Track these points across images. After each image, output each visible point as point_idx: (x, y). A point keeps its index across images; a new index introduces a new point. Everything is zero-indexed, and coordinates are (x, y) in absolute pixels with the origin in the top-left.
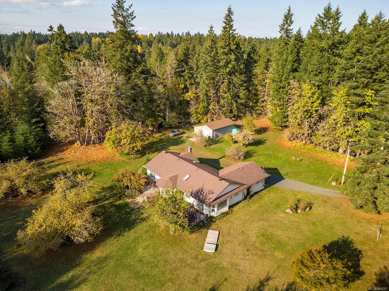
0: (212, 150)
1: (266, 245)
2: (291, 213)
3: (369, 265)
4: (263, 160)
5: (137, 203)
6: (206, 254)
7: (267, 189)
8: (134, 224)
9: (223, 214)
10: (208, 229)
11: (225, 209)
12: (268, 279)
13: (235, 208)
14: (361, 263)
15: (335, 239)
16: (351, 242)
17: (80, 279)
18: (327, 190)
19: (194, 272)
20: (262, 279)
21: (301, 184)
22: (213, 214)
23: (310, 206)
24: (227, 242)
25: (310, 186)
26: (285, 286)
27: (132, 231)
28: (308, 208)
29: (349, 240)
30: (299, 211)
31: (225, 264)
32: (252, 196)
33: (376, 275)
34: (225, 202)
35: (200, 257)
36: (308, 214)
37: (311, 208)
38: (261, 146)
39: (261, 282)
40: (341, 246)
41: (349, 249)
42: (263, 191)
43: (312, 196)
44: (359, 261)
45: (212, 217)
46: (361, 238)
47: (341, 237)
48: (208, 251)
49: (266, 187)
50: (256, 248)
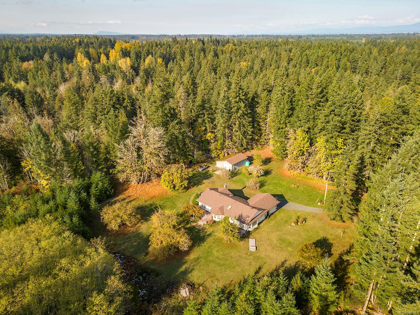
0: (235, 181)
1: (283, 245)
2: (295, 225)
3: (336, 250)
4: (272, 188)
5: (200, 226)
6: (252, 252)
7: (278, 211)
8: (204, 239)
9: (255, 229)
10: (249, 238)
11: (256, 226)
12: (286, 261)
13: (261, 225)
14: (332, 250)
15: (319, 238)
16: (327, 240)
17: (190, 269)
18: (315, 208)
19: (248, 261)
20: (283, 261)
21: (299, 205)
22: (250, 229)
23: (305, 220)
24: (261, 245)
25: (305, 207)
26: (294, 264)
27: (205, 243)
28: (304, 222)
29: (327, 238)
30: (299, 224)
31: (263, 256)
32: (270, 216)
33: (339, 255)
34: (256, 221)
35: (249, 254)
36: (304, 225)
37: (306, 221)
38: (269, 176)
39: (282, 263)
40: (322, 242)
41: (327, 243)
42: (276, 212)
43: (306, 213)
44: (331, 249)
45: (249, 232)
46: (333, 237)
47: (322, 237)
48: (252, 250)
49: (277, 209)
50: (278, 247)
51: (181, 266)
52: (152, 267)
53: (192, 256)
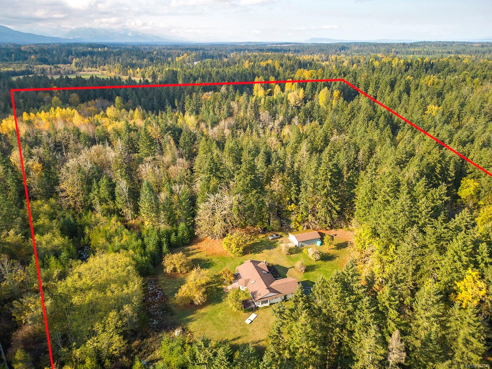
0: (291, 259)
5: (227, 289)
6: (245, 323)
8: (221, 301)
9: (264, 307)
10: (253, 313)
11: (267, 305)
12: (262, 341)
17: (194, 319)
19: (236, 329)
24: (258, 321)
31: (250, 330)
34: (267, 301)
35: (242, 324)
39: (259, 340)
45: (258, 307)
51: (191, 315)
52: (173, 308)
53: (203, 311)
